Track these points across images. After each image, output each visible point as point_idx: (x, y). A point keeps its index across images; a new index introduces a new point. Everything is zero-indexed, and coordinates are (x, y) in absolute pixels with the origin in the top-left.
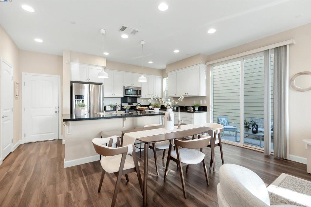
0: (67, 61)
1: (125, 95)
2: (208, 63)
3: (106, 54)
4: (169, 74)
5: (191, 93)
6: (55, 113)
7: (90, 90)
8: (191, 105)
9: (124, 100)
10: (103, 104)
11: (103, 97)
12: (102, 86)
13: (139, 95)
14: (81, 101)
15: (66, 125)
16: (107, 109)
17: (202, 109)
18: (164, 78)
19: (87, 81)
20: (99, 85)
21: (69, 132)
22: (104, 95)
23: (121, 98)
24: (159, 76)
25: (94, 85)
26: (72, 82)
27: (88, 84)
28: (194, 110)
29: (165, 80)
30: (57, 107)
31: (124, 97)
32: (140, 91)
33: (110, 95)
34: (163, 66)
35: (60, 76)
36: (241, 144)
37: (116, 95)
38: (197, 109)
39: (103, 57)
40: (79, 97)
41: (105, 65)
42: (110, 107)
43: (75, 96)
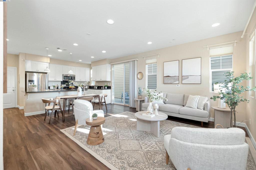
0: (23, 59)
1: (64, 80)
2: (111, 64)
3: (50, 56)
4: (93, 67)
5: (103, 79)
6: (13, 91)
7: (39, 77)
8: (103, 86)
9: (63, 82)
10: (48, 85)
11: (48, 81)
12: (47, 74)
13: (73, 79)
14: (32, 84)
15: (26, 95)
16: (50, 88)
17: (109, 88)
18: (91, 69)
19: (37, 71)
20: (45, 74)
21: (28, 99)
22: (49, 80)
23: (61, 82)
24: (88, 68)
25: (41, 74)
26: (26, 72)
27: (37, 74)
28: (105, 88)
29: (92, 71)
30: (14, 87)
31: (63, 81)
32: (74, 77)
33: (53, 79)
34: (90, 63)
35: (16, 68)
36: (123, 104)
37: (57, 80)
38: (106, 88)
39: (48, 57)
40: (31, 81)
41: (49, 62)
42: (53, 87)
43: (29, 80)
